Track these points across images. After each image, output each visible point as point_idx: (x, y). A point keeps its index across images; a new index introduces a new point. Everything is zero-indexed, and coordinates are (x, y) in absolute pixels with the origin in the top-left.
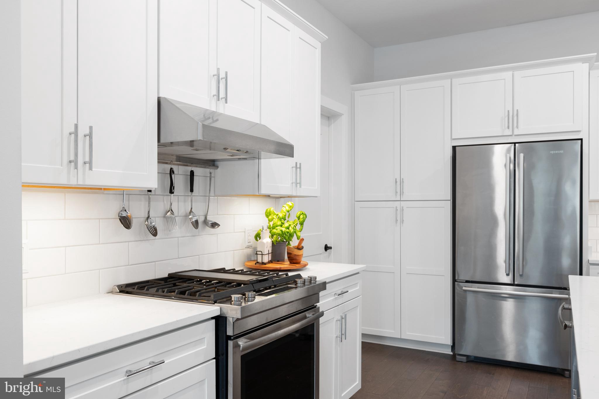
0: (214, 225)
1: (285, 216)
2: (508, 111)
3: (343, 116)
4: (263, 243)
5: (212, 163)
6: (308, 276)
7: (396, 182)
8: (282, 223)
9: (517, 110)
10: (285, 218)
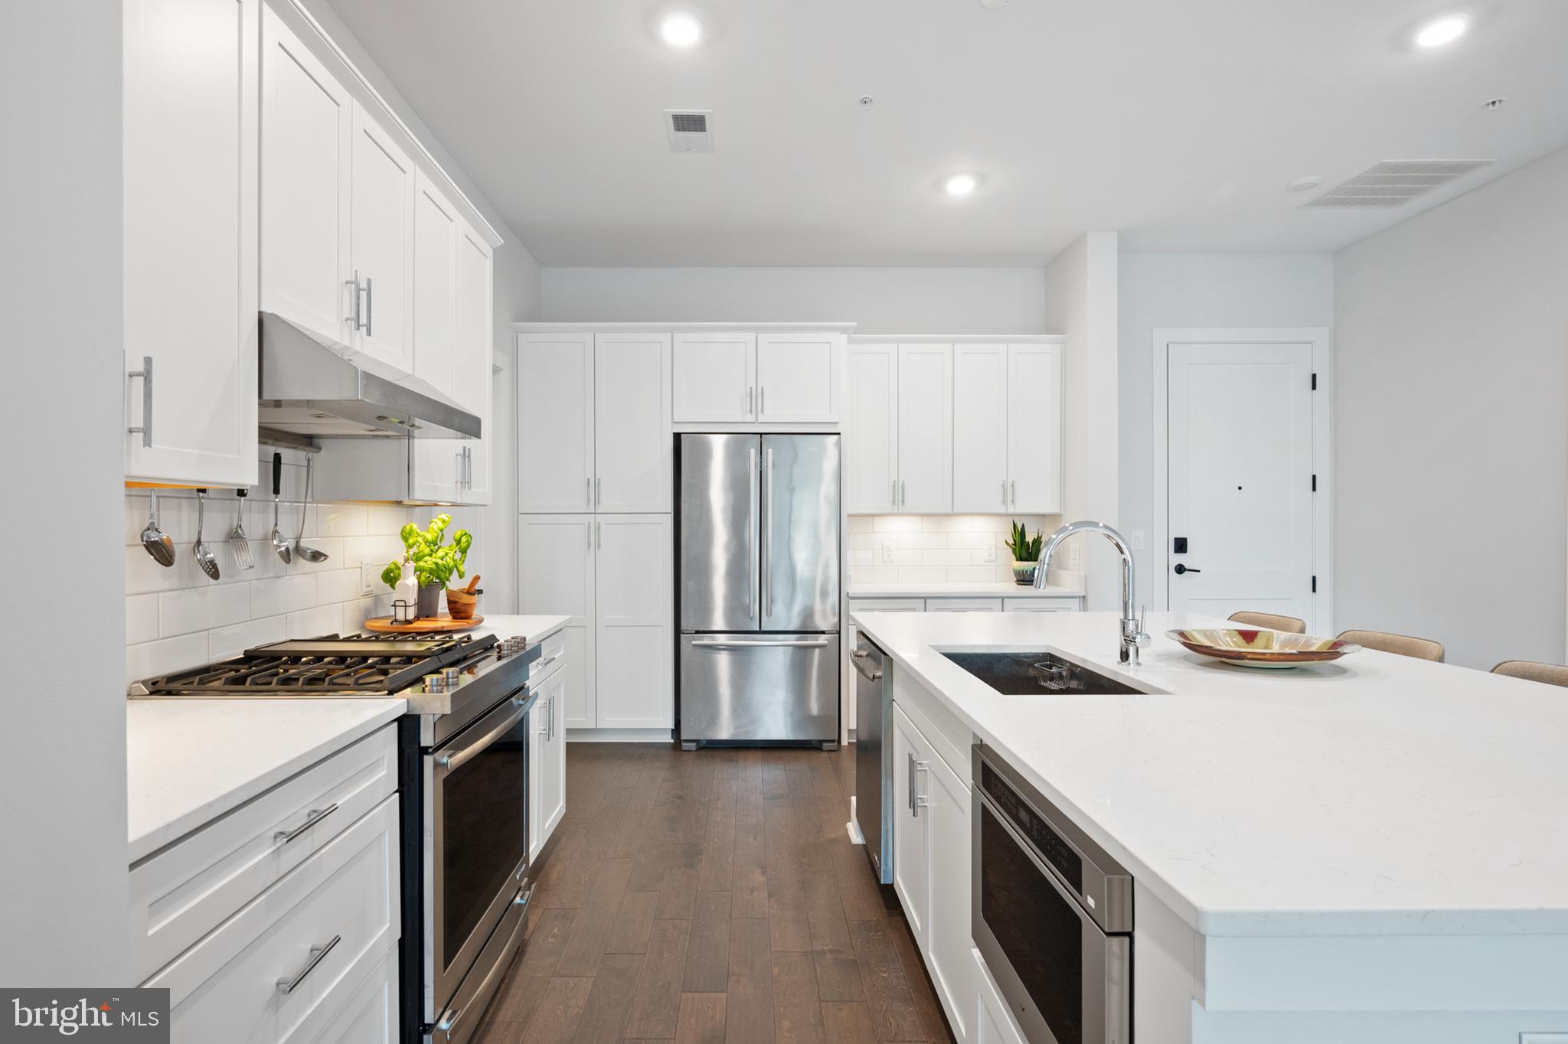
0: (316, 556)
1: (437, 538)
2: (751, 388)
3: (501, 373)
4: (407, 586)
5: (309, 441)
6: (505, 639)
7: (588, 484)
8: (432, 551)
9: (763, 388)
10: (437, 541)
